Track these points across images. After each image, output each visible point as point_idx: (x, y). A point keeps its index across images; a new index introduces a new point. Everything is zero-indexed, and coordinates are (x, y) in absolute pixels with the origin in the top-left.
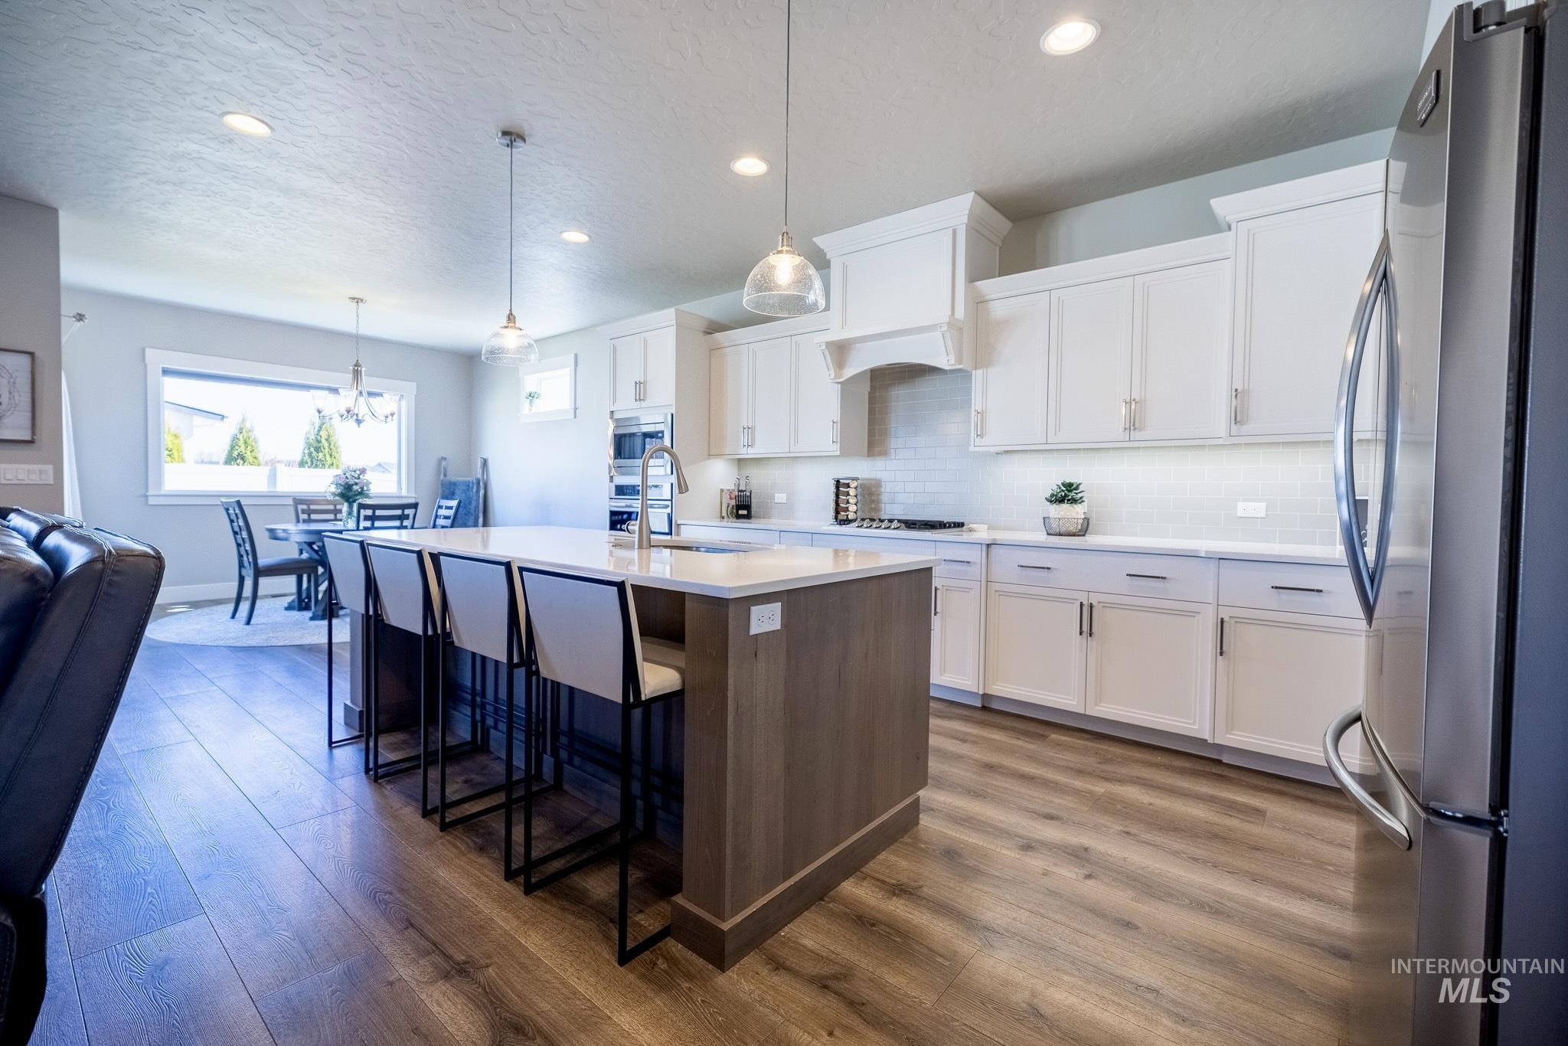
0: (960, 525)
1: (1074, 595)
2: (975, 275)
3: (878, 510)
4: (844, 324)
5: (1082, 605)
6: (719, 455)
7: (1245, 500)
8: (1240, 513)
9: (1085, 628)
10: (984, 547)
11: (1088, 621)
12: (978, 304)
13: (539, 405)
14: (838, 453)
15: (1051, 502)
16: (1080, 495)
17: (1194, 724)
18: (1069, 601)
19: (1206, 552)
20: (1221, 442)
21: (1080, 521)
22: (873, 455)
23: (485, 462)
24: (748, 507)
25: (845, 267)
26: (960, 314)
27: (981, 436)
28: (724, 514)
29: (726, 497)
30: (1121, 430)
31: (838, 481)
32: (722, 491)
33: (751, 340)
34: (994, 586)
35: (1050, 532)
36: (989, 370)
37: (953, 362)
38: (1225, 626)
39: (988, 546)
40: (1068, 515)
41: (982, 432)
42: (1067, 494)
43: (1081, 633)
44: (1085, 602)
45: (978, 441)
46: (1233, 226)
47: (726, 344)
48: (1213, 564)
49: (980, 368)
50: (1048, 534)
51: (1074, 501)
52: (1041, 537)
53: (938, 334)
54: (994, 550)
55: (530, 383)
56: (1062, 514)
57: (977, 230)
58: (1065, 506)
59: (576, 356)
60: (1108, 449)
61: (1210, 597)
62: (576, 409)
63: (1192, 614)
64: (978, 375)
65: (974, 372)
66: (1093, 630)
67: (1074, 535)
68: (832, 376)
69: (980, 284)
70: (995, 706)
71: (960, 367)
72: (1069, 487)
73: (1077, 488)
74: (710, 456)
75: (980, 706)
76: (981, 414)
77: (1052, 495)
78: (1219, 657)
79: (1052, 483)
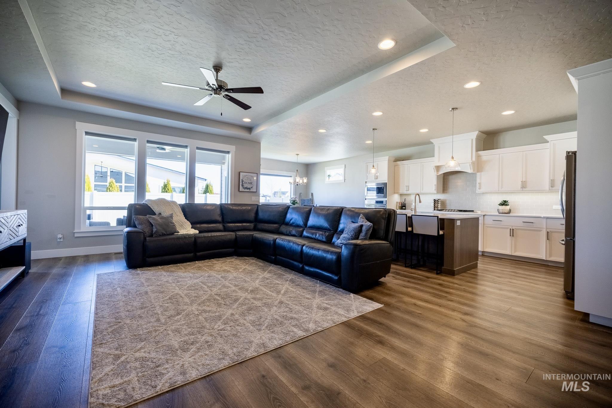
0: (473, 211)
1: (508, 227)
2: (478, 150)
3: (445, 207)
4: (439, 161)
5: (510, 229)
6: (397, 193)
7: (555, 205)
8: (554, 208)
9: (511, 234)
10: (483, 216)
11: (512, 233)
12: (478, 157)
13: (331, 179)
14: (436, 193)
15: (500, 205)
16: (508, 204)
17: (541, 256)
18: (507, 228)
19: (544, 217)
20: (547, 191)
21: (508, 210)
22: (444, 193)
23: (312, 194)
24: (405, 206)
25: (439, 147)
26: (474, 159)
27: (480, 189)
28: (398, 208)
29: (398, 205)
30: (520, 188)
31: (435, 200)
32: (397, 202)
33: (409, 163)
34: (485, 225)
35: (500, 213)
36: (482, 173)
37: (472, 171)
38: (549, 233)
39: (484, 215)
40: (505, 208)
41: (480, 188)
42: (504, 203)
43: (510, 236)
44: (511, 229)
45: (479, 190)
46: (550, 142)
47: (400, 164)
48: (545, 220)
49: (480, 172)
50: (499, 213)
51: (507, 205)
52: (497, 214)
53: (468, 164)
54: (485, 217)
55: (328, 172)
56: (503, 208)
57: (478, 139)
58: (504, 206)
59: (345, 165)
60: (516, 192)
61: (545, 227)
62: (345, 180)
63: (540, 231)
64: (478, 174)
65: (477, 173)
66: (514, 235)
67: (507, 213)
68: (436, 174)
69: (479, 152)
70: (485, 254)
71: (474, 172)
72: (505, 201)
73: (507, 202)
74: (395, 193)
75: (481, 254)
76: (480, 183)
77: (500, 204)
78: (547, 240)
79: (500, 201)
